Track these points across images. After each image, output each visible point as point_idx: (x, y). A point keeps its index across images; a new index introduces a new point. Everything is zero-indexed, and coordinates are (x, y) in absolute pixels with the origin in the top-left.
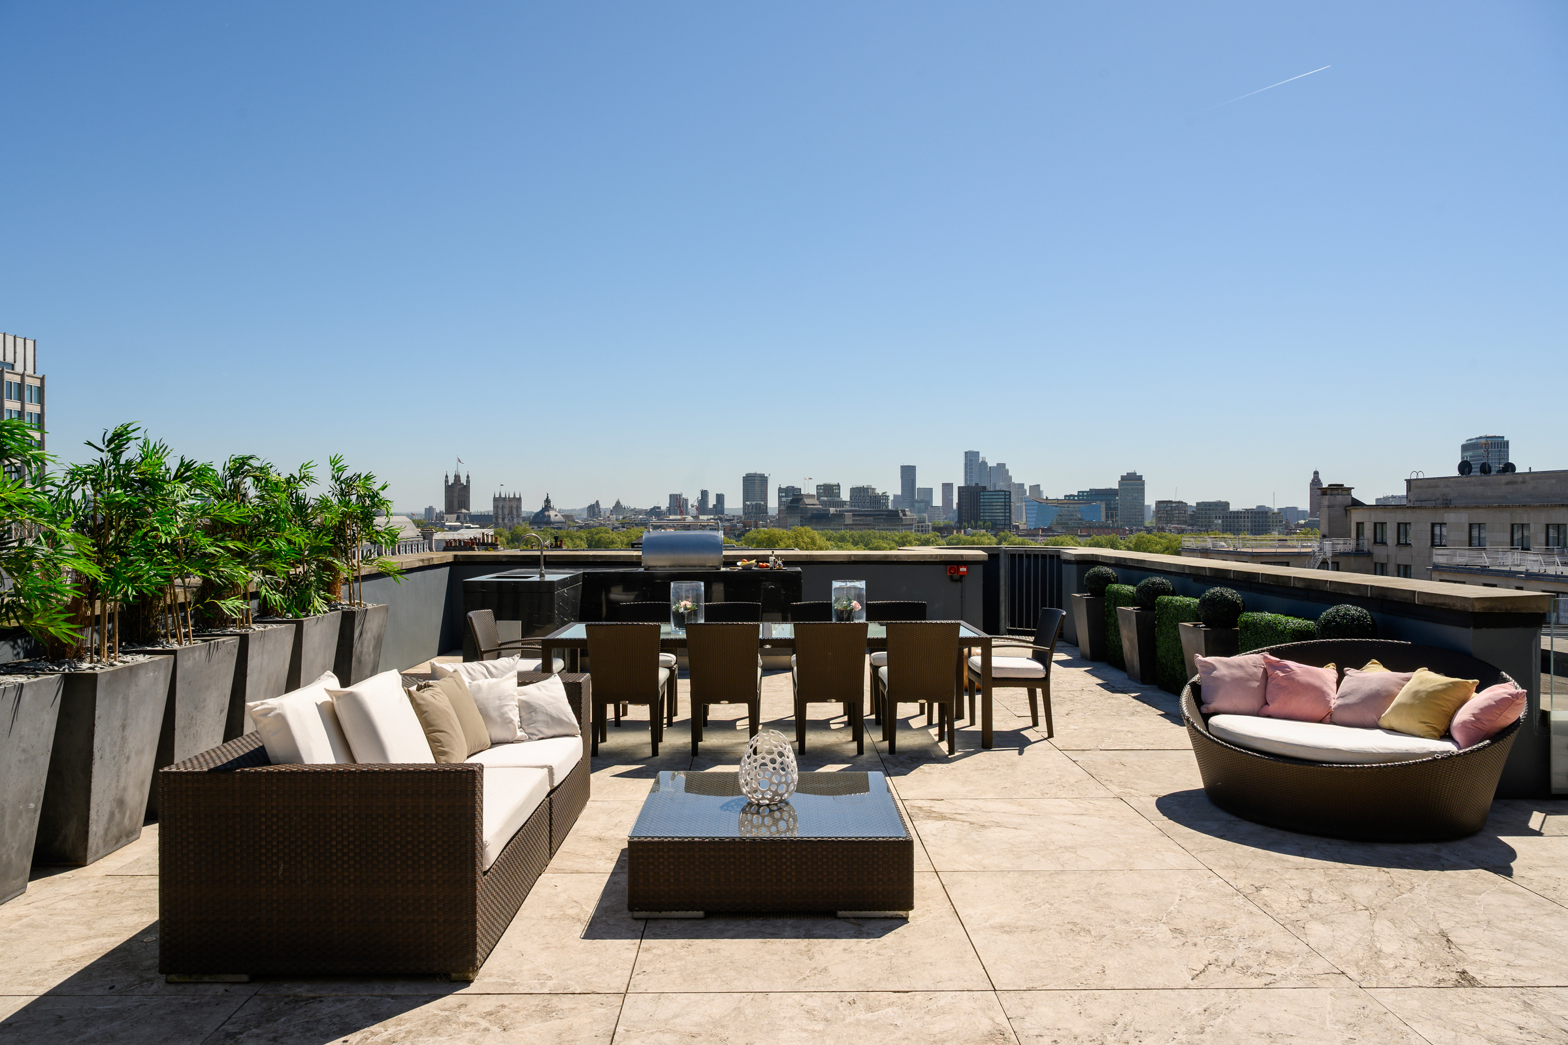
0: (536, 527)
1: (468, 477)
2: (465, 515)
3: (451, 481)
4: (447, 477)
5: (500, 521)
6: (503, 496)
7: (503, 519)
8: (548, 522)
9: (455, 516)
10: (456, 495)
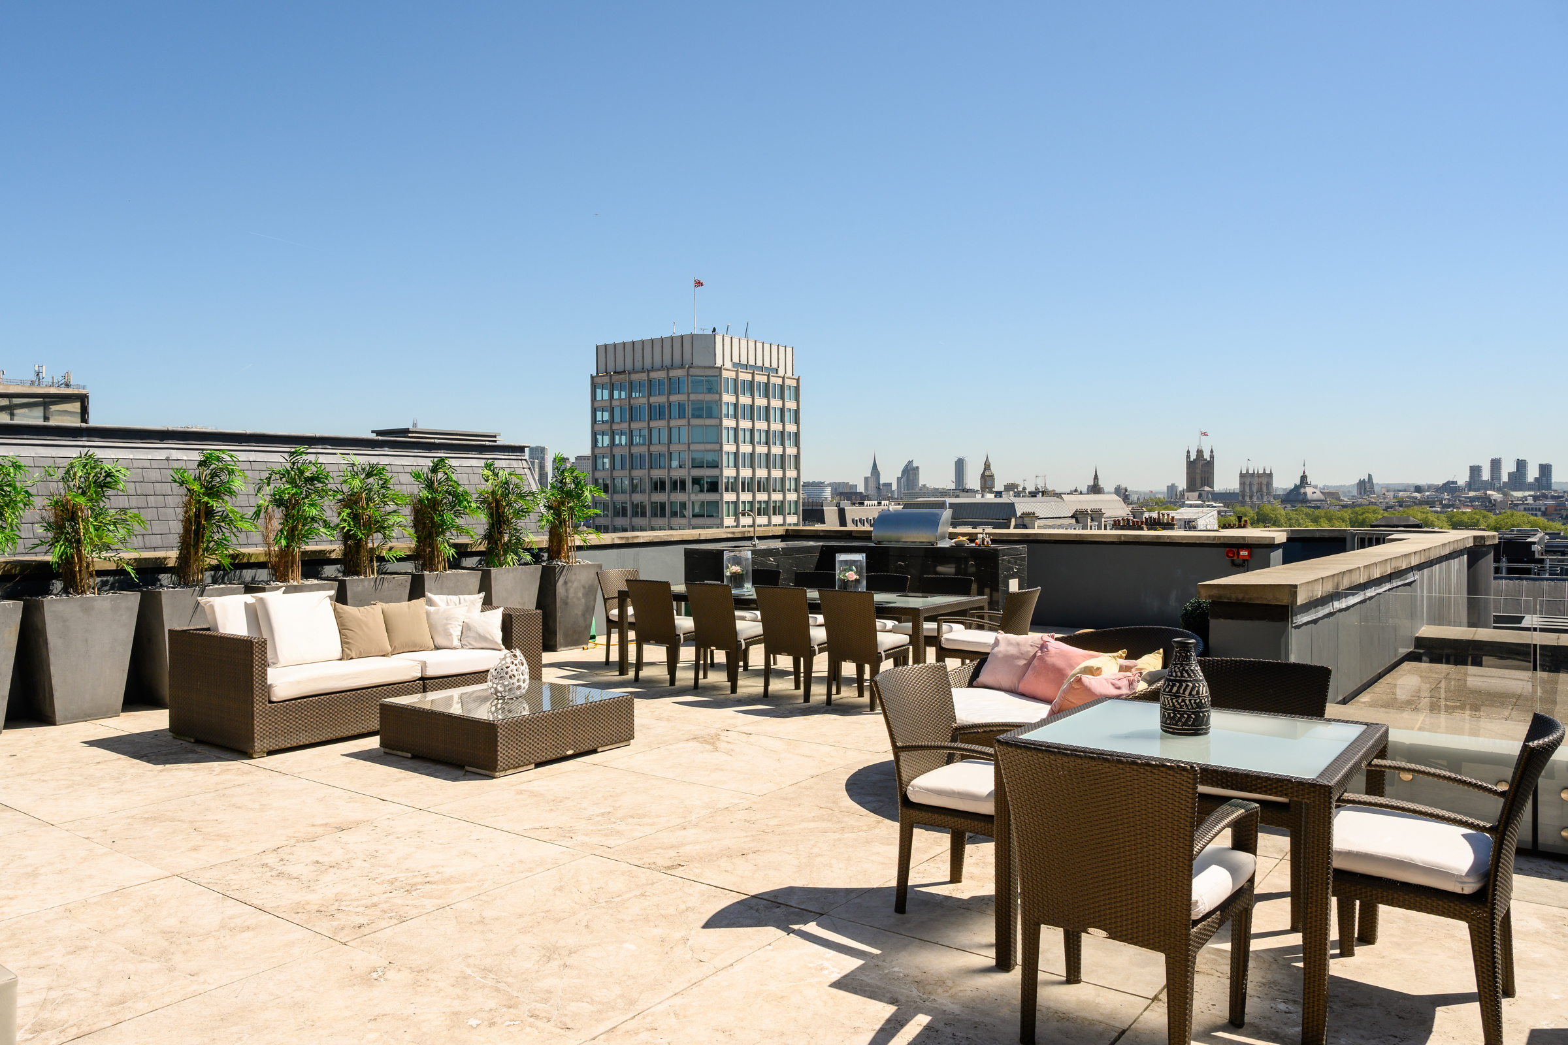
0: (1289, 506)
1: (1212, 451)
2: (1208, 492)
3: (1193, 456)
4: (1188, 452)
5: (1247, 499)
6: (1251, 471)
7: (1251, 497)
8: (1304, 500)
9: (1196, 494)
10: (1198, 471)
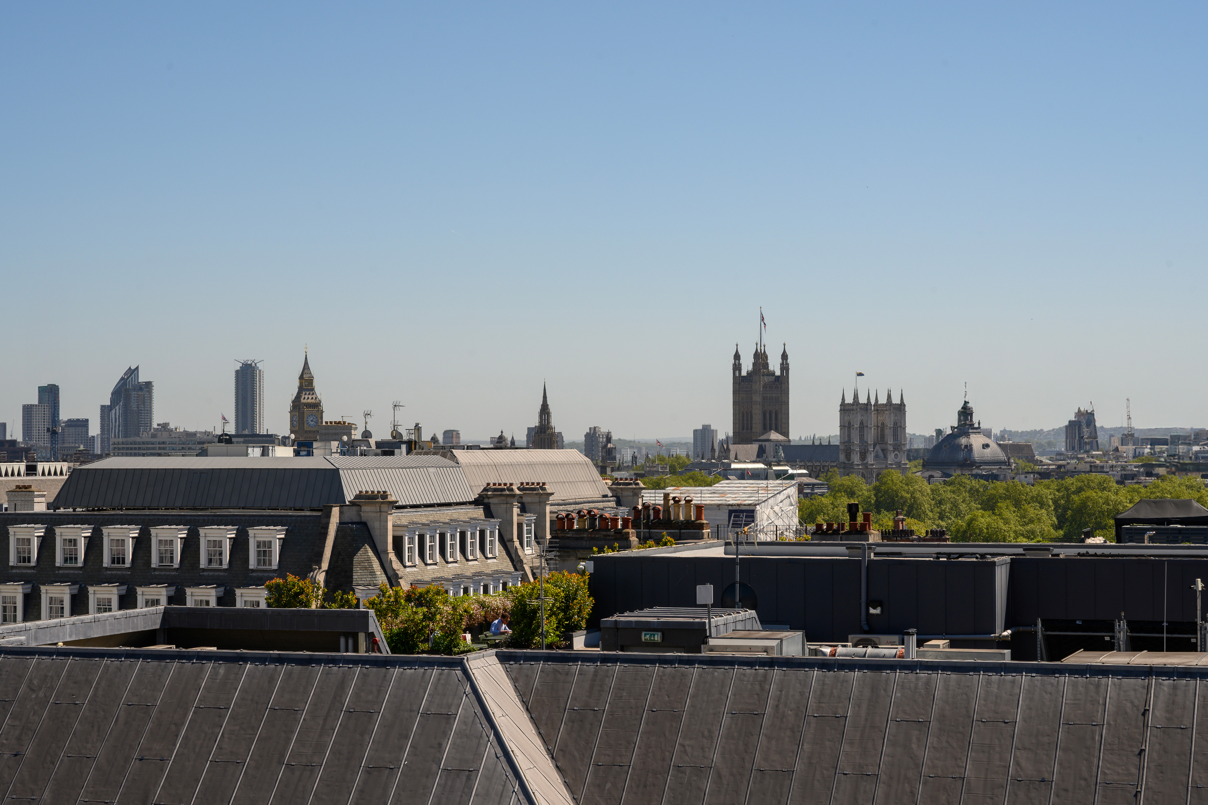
0: (937, 474)
1: (784, 356)
2: (777, 443)
3: (747, 365)
4: (737, 356)
5: (856, 459)
6: (863, 400)
7: (863, 456)
8: (967, 462)
9: (754, 448)
10: (757, 398)
